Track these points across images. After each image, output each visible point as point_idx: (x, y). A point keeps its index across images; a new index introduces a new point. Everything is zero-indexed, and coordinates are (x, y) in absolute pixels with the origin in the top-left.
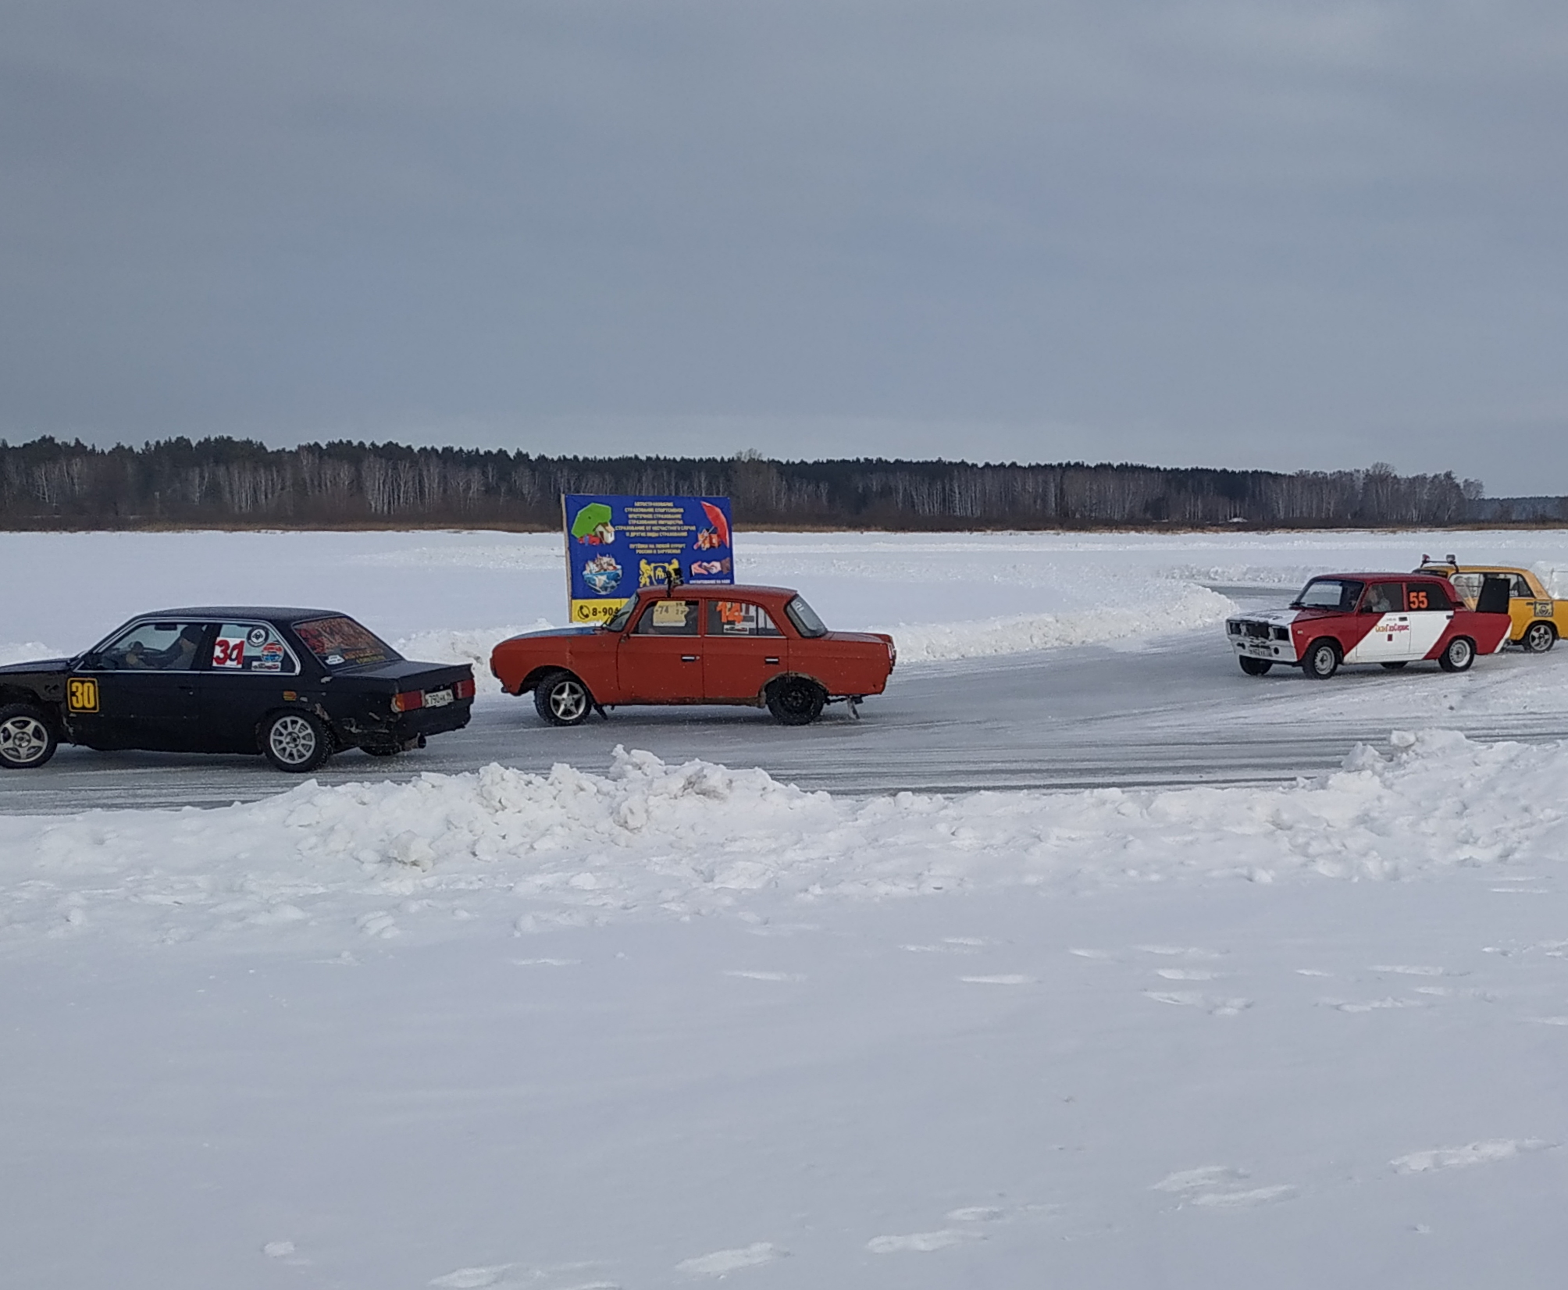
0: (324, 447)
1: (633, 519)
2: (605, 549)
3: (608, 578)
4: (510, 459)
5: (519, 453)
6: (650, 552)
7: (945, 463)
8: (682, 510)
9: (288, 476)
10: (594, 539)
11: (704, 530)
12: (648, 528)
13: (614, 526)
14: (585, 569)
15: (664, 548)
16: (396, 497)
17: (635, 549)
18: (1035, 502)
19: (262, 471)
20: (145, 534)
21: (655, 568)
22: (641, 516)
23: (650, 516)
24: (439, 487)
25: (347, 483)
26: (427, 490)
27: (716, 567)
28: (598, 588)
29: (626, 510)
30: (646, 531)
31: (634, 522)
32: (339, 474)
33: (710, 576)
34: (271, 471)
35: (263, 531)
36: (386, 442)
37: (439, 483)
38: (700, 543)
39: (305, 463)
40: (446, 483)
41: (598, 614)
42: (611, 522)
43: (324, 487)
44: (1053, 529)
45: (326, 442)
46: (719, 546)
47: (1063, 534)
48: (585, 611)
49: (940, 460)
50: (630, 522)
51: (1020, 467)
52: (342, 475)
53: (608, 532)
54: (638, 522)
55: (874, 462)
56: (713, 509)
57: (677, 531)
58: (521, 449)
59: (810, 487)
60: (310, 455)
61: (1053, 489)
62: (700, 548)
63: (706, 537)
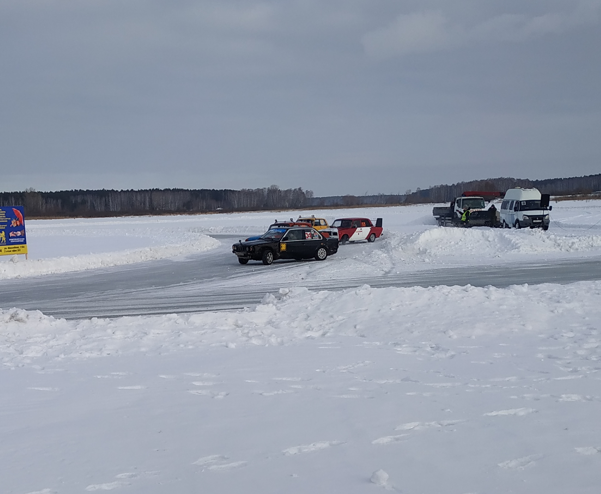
7: (105, 190)
8: (5, 212)
11: (14, 219)
18: (141, 204)
27: (19, 233)
33: (17, 237)
38: (12, 224)
44: (148, 215)
46: (20, 225)
47: (152, 217)
51: (135, 191)
55: (78, 191)
56: (17, 212)
57: (3, 220)
59: (54, 202)
61: (148, 199)
62: (12, 226)
63: (15, 222)
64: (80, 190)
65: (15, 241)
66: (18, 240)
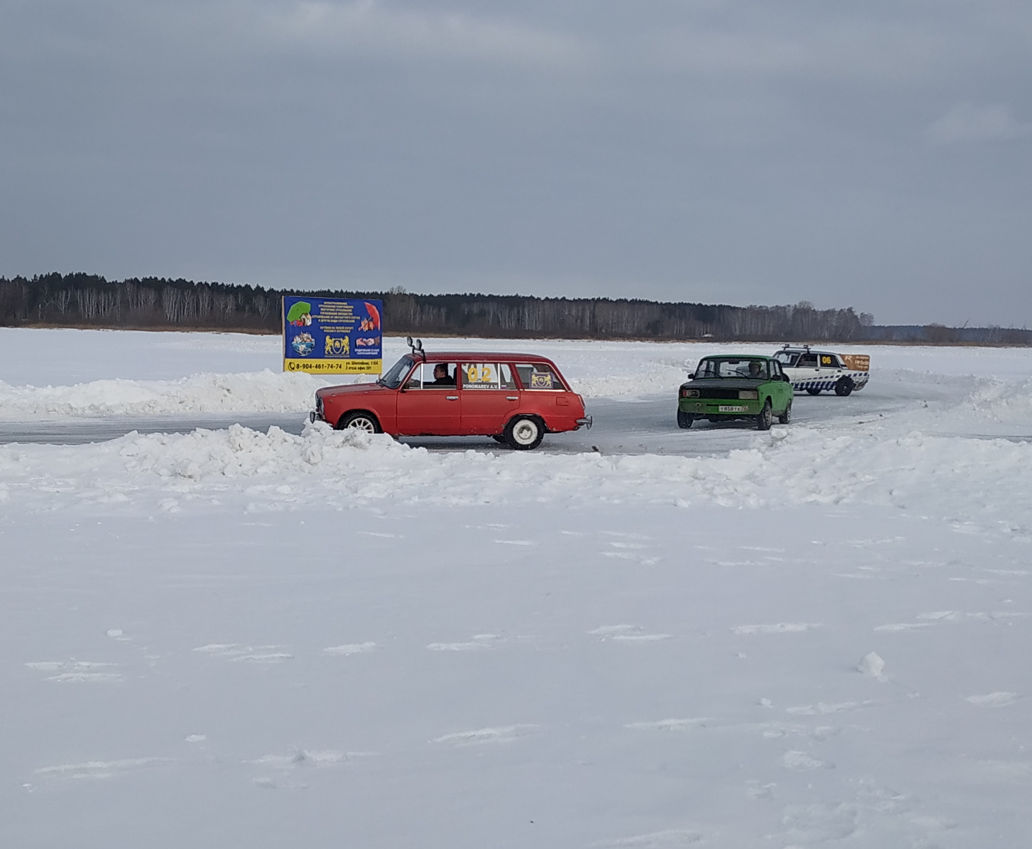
0: (141, 281)
1: (323, 311)
2: (305, 329)
3: (306, 346)
4: (252, 290)
5: (258, 287)
6: (332, 331)
7: (520, 297)
8: (352, 307)
9: (119, 297)
10: (299, 323)
11: (365, 319)
12: (332, 317)
13: (311, 315)
14: (293, 341)
15: (341, 329)
16: (182, 311)
17: (324, 329)
18: (576, 321)
19: (103, 293)
20: (31, 330)
21: (335, 341)
22: (328, 310)
23: (334, 310)
24: (208, 307)
25: (153, 303)
26: (201, 308)
27: (371, 341)
28: (300, 352)
29: (320, 306)
30: (330, 319)
31: (323, 313)
32: (148, 297)
33: (367, 347)
34: (109, 293)
35: (101, 330)
36: (178, 278)
37: (208, 303)
38: (362, 327)
39: (128, 289)
40: (213, 304)
41: (300, 368)
42: (310, 313)
43: (139, 305)
44: (587, 339)
45: (142, 278)
46: (374, 329)
47: (593, 342)
48: (292, 366)
49: (517, 295)
50: (321, 313)
51: (568, 300)
52: (150, 298)
53: (308, 319)
54: (326, 313)
55: (476, 296)
56: (372, 307)
57: (349, 319)
58: (259, 285)
59: (435, 311)
60: (132, 285)
61: (588, 314)
62: (362, 330)
63: (366, 324)
64: (479, 295)
65: (364, 353)
66: (368, 352)
